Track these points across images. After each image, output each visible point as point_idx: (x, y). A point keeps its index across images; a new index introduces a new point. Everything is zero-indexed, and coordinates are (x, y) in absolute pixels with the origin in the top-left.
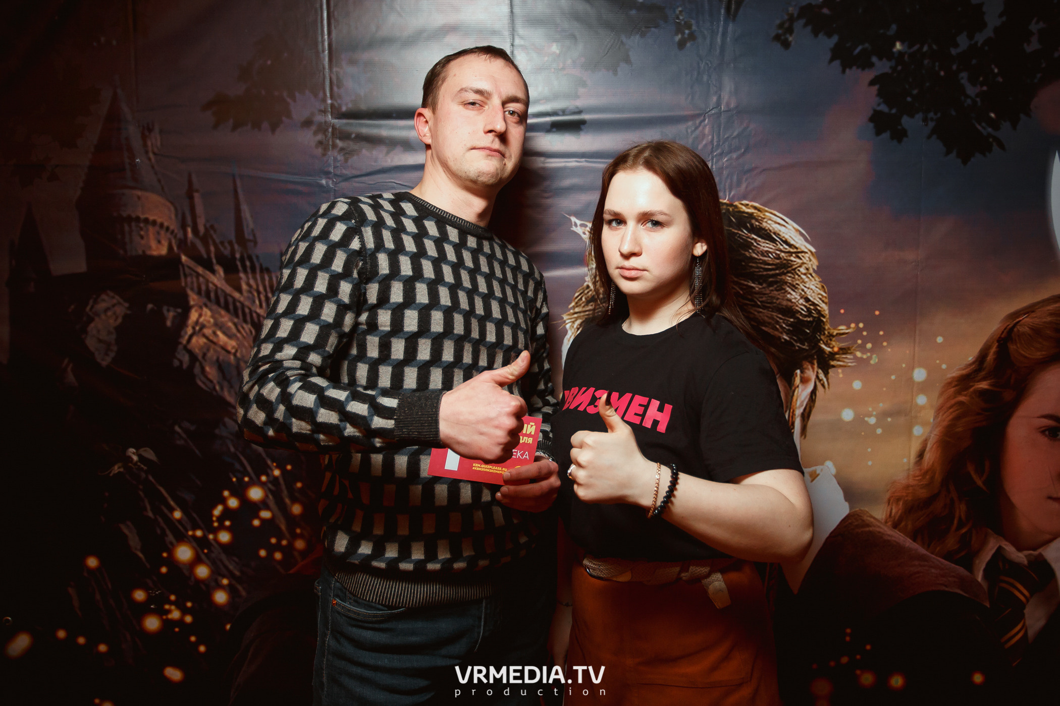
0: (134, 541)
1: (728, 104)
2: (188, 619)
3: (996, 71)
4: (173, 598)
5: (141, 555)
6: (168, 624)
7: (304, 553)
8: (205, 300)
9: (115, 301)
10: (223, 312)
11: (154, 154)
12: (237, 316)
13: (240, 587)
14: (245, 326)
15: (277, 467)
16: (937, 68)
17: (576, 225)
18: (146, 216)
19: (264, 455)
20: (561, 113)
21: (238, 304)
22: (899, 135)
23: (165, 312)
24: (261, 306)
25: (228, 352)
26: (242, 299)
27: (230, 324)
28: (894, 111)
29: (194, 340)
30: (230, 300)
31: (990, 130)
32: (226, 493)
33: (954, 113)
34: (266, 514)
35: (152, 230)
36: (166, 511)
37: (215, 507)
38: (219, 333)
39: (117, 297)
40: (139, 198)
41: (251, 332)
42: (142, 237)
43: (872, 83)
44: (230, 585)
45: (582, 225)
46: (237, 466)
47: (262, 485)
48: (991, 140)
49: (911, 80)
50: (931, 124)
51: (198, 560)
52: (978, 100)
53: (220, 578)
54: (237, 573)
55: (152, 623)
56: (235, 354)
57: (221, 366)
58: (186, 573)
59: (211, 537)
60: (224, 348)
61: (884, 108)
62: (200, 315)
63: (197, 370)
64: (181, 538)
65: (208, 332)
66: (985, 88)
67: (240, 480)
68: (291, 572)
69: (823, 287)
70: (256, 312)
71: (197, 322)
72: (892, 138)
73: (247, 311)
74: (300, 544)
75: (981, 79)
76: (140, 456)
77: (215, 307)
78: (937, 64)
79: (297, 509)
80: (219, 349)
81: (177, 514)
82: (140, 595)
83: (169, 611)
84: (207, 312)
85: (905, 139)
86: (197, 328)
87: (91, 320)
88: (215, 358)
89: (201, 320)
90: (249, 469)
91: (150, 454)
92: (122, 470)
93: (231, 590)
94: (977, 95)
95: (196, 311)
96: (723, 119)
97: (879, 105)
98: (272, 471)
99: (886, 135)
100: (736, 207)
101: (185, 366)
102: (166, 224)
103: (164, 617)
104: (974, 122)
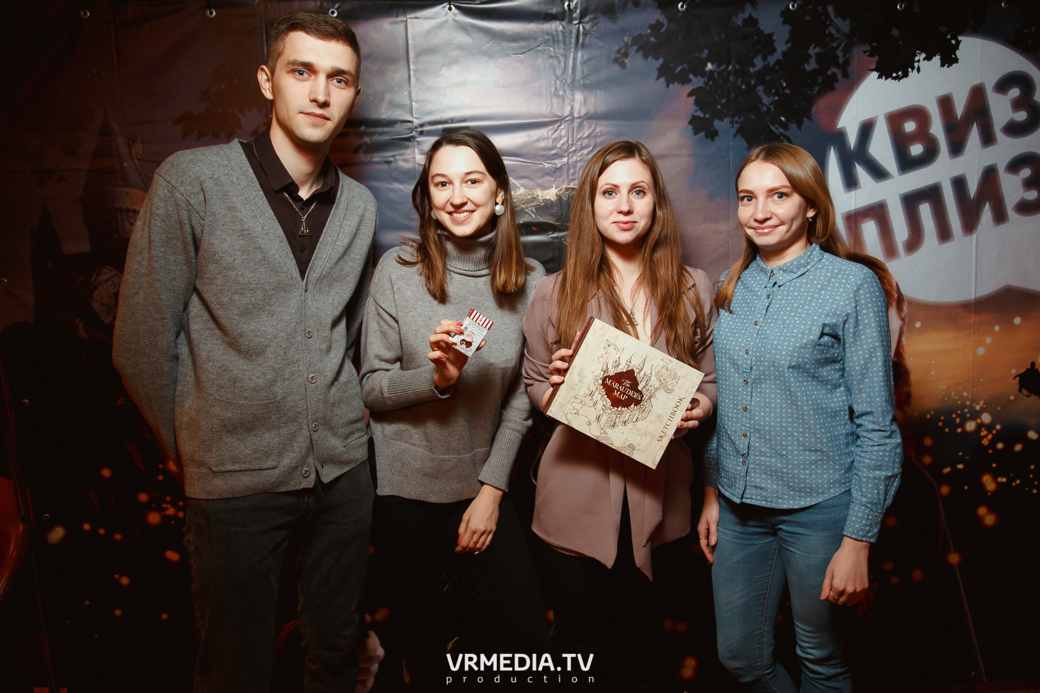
0: (137, 457)
1: (579, 112)
2: (181, 514)
3: (785, 85)
4: (168, 499)
5: (142, 467)
6: (165, 519)
9: (113, 273)
11: (138, 159)
16: (740, 83)
18: (134, 207)
20: (450, 121)
22: (712, 135)
28: (707, 116)
31: (781, 130)
33: (753, 117)
39: (114, 270)
40: (128, 193)
43: (690, 95)
48: (782, 138)
49: (720, 92)
50: (737, 126)
52: (772, 107)
55: (154, 518)
61: (700, 114)
66: (776, 98)
72: (707, 137)
75: (773, 91)
78: (740, 79)
82: (143, 497)
83: (166, 509)
85: (717, 138)
87: (96, 288)
92: (124, 403)
94: (771, 104)
96: (576, 124)
97: (696, 111)
99: (702, 135)
103: (163, 513)
104: (769, 124)
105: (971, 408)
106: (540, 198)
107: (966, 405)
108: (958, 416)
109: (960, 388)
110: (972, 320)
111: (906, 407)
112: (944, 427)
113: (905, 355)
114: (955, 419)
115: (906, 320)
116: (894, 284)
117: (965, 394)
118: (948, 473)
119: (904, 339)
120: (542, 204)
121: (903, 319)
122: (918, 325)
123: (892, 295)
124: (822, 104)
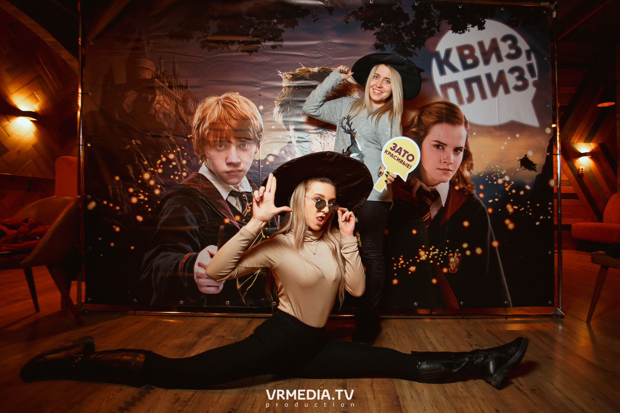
0: (131, 172)
2: (146, 199)
3: (413, 33)
4: (142, 191)
5: (133, 176)
6: (139, 200)
7: (186, 177)
8: (161, 93)
10: (167, 97)
11: (151, 48)
12: (171, 99)
13: (164, 189)
14: (173, 102)
15: (179, 148)
16: (395, 31)
17: (280, 73)
18: (146, 67)
19: (175, 143)
21: (172, 95)
23: (149, 97)
24: (179, 95)
25: (167, 110)
26: (173, 93)
27: (168, 101)
28: (381, 43)
29: (157, 105)
30: (169, 93)
31: (412, 50)
32: (162, 156)
33: (400, 45)
34: (174, 163)
35: (147, 70)
36: (142, 161)
37: (158, 160)
38: (165, 104)
39: (134, 92)
40: (144, 61)
41: (175, 103)
42: (144, 73)
43: (374, 34)
44: (161, 188)
45: (281, 73)
46: (166, 147)
47: (174, 153)
48: (413, 53)
49: (386, 34)
50: (394, 48)
51: (151, 179)
52: (408, 41)
53: (158, 185)
54: (163, 183)
55: (134, 200)
56: (169, 111)
57: (164, 114)
58: (147, 182)
59: (156, 171)
60: (166, 108)
61: (378, 42)
62: (159, 98)
63: (157, 115)
64: (146, 171)
65: (161, 103)
66: (410, 38)
67: (167, 152)
68: (181, 183)
69: (359, 95)
70: (177, 97)
71: (158, 100)
73: (174, 97)
74: (184, 174)
75: (409, 35)
76: (136, 143)
77: (164, 95)
79: (184, 162)
80: (164, 109)
81: (146, 163)
82: (131, 190)
83: (140, 196)
84: (161, 97)
86: (158, 102)
87: (126, 98)
88: (163, 111)
89: (160, 99)
90: (170, 148)
91: (139, 142)
92: (130, 147)
93: (161, 189)
94: (408, 40)
95: (158, 96)
97: (377, 41)
98: (177, 149)
100: (331, 69)
101: (153, 114)
102: (152, 69)
103: (139, 198)
104: (407, 47)
105: (500, 174)
106: (311, 71)
107: (497, 171)
108: (494, 176)
109: (495, 163)
110: (498, 134)
111: (471, 170)
112: (488, 181)
113: (469, 147)
114: (493, 177)
115: (469, 131)
116: (463, 116)
117: (497, 166)
118: (491, 203)
119: (468, 140)
120: (312, 74)
121: (468, 131)
122: (474, 134)
123: (462, 120)
124: (429, 41)
